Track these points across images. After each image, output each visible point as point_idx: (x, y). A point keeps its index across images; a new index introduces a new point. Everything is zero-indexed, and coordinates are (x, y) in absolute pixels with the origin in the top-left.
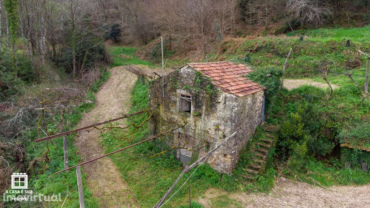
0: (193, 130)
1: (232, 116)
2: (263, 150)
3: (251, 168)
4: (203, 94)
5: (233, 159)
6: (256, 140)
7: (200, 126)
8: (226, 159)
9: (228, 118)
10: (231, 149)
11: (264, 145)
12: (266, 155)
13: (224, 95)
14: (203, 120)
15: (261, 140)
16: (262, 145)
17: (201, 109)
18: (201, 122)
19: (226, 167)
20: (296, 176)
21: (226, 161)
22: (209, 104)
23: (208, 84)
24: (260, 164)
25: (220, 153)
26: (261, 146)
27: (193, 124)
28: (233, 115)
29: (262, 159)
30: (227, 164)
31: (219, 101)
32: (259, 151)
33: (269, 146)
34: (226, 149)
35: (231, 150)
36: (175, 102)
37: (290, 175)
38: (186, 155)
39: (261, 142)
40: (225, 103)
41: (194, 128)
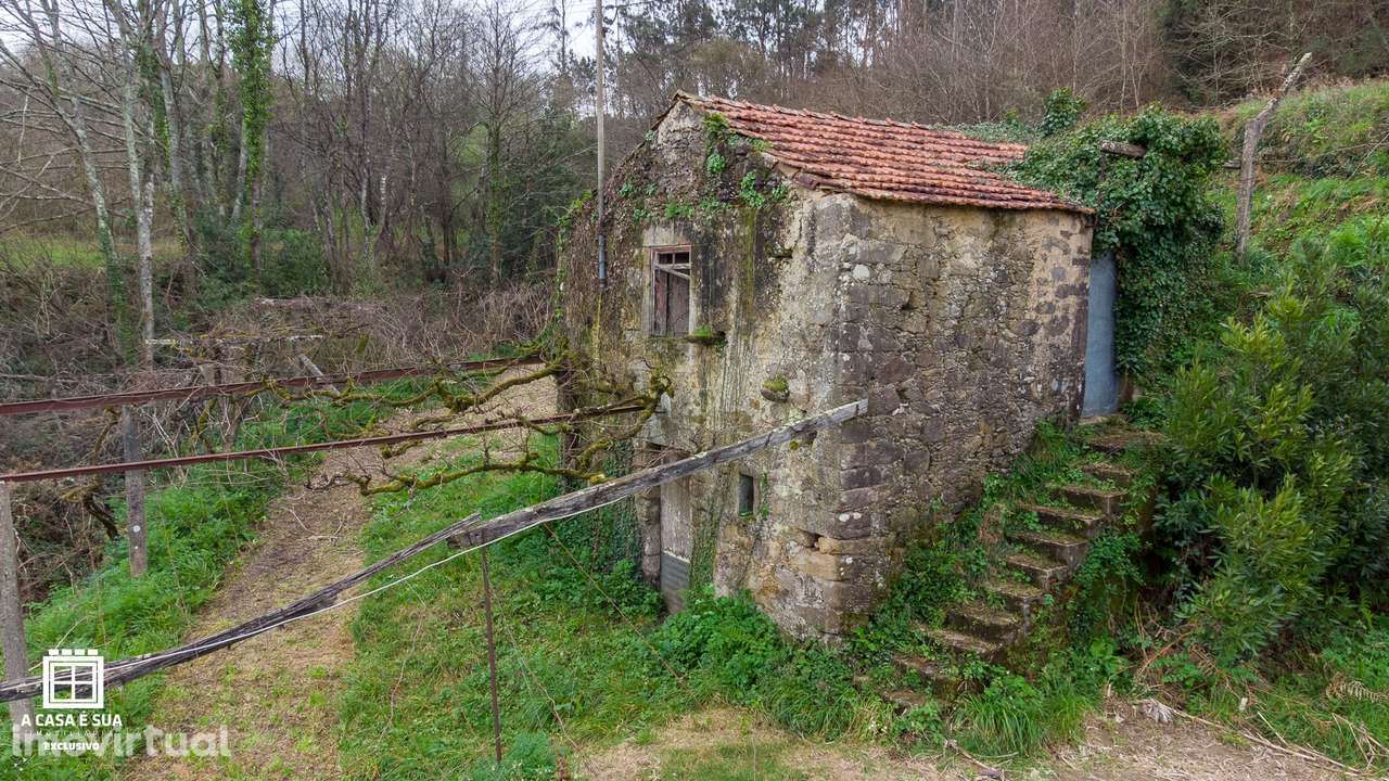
0: (694, 419)
1: (836, 312)
2: (1054, 537)
3: (958, 622)
4: (730, 226)
5: (849, 560)
6: (1029, 487)
7: (718, 398)
8: (815, 558)
9: (822, 326)
10: (834, 498)
11: (1067, 512)
12: (1064, 562)
13: (807, 208)
14: (728, 363)
15: (1058, 490)
16: (1055, 512)
17: (725, 304)
18: (722, 371)
19: (816, 605)
20: (1244, 700)
21: (816, 567)
22: (752, 268)
23: (750, 169)
24: (1013, 605)
25: (791, 529)
26: (1044, 519)
27: (696, 391)
28: (843, 308)
29: (1035, 583)
30: (820, 585)
31: (787, 247)
32: (1029, 544)
33: (1088, 518)
34: (814, 502)
35: (836, 506)
36: (637, 296)
37: (1207, 696)
38: (680, 558)
39: (1056, 503)
40: (810, 251)
41: (697, 411)
